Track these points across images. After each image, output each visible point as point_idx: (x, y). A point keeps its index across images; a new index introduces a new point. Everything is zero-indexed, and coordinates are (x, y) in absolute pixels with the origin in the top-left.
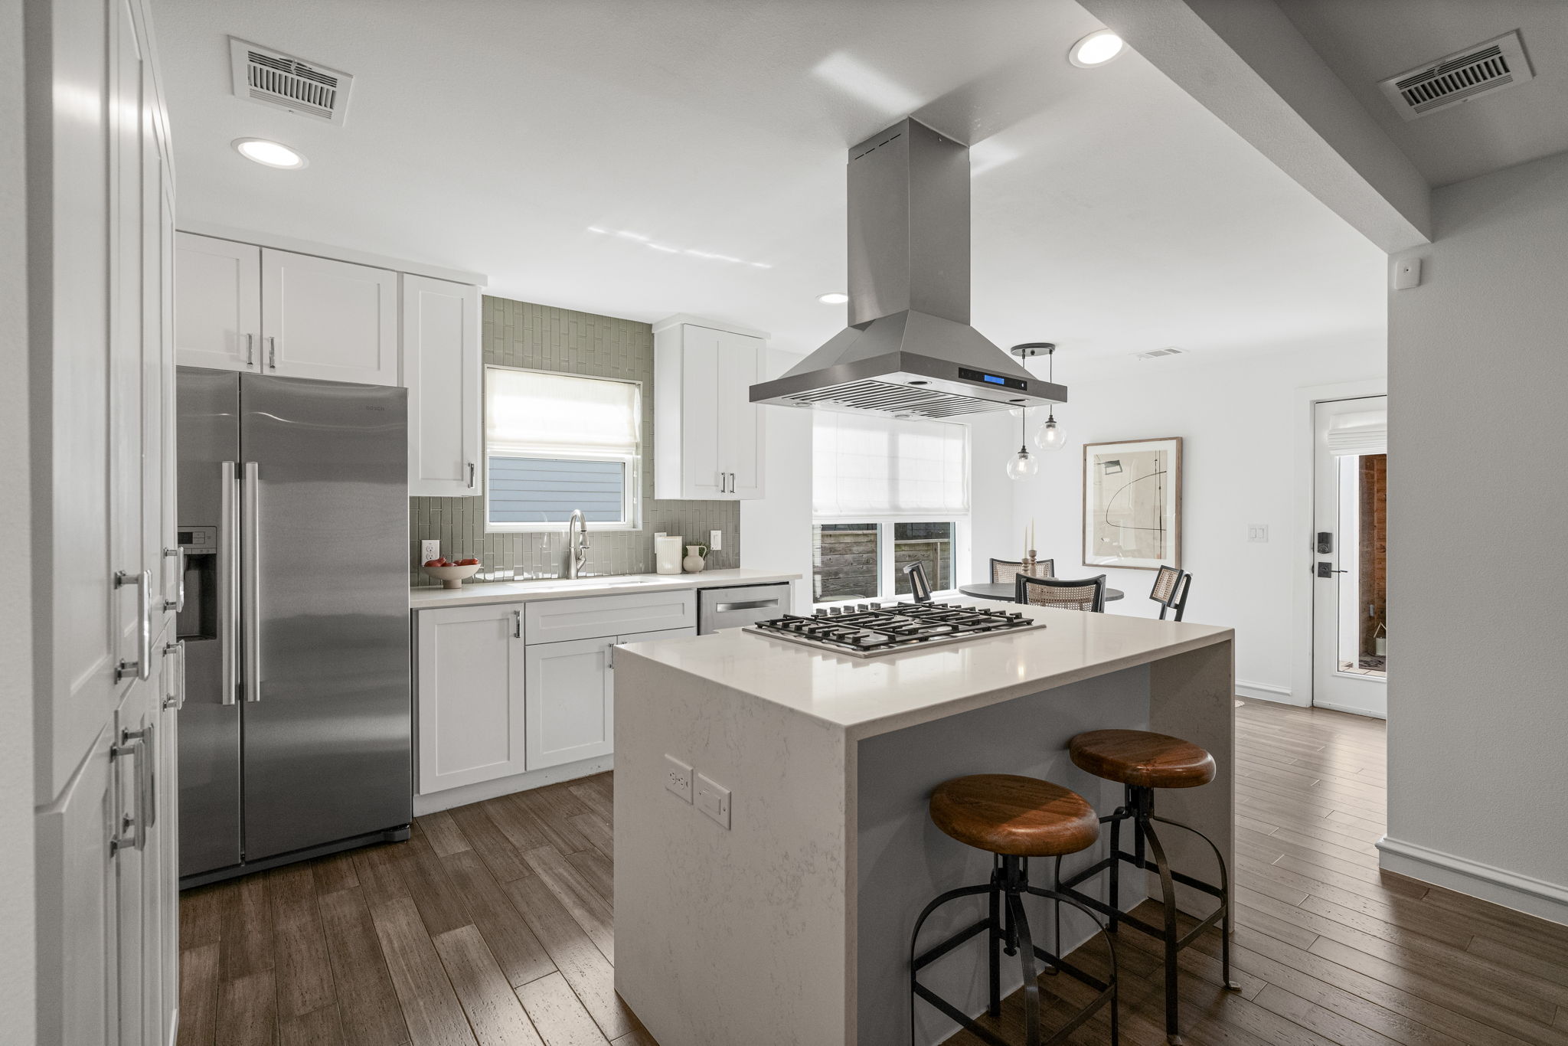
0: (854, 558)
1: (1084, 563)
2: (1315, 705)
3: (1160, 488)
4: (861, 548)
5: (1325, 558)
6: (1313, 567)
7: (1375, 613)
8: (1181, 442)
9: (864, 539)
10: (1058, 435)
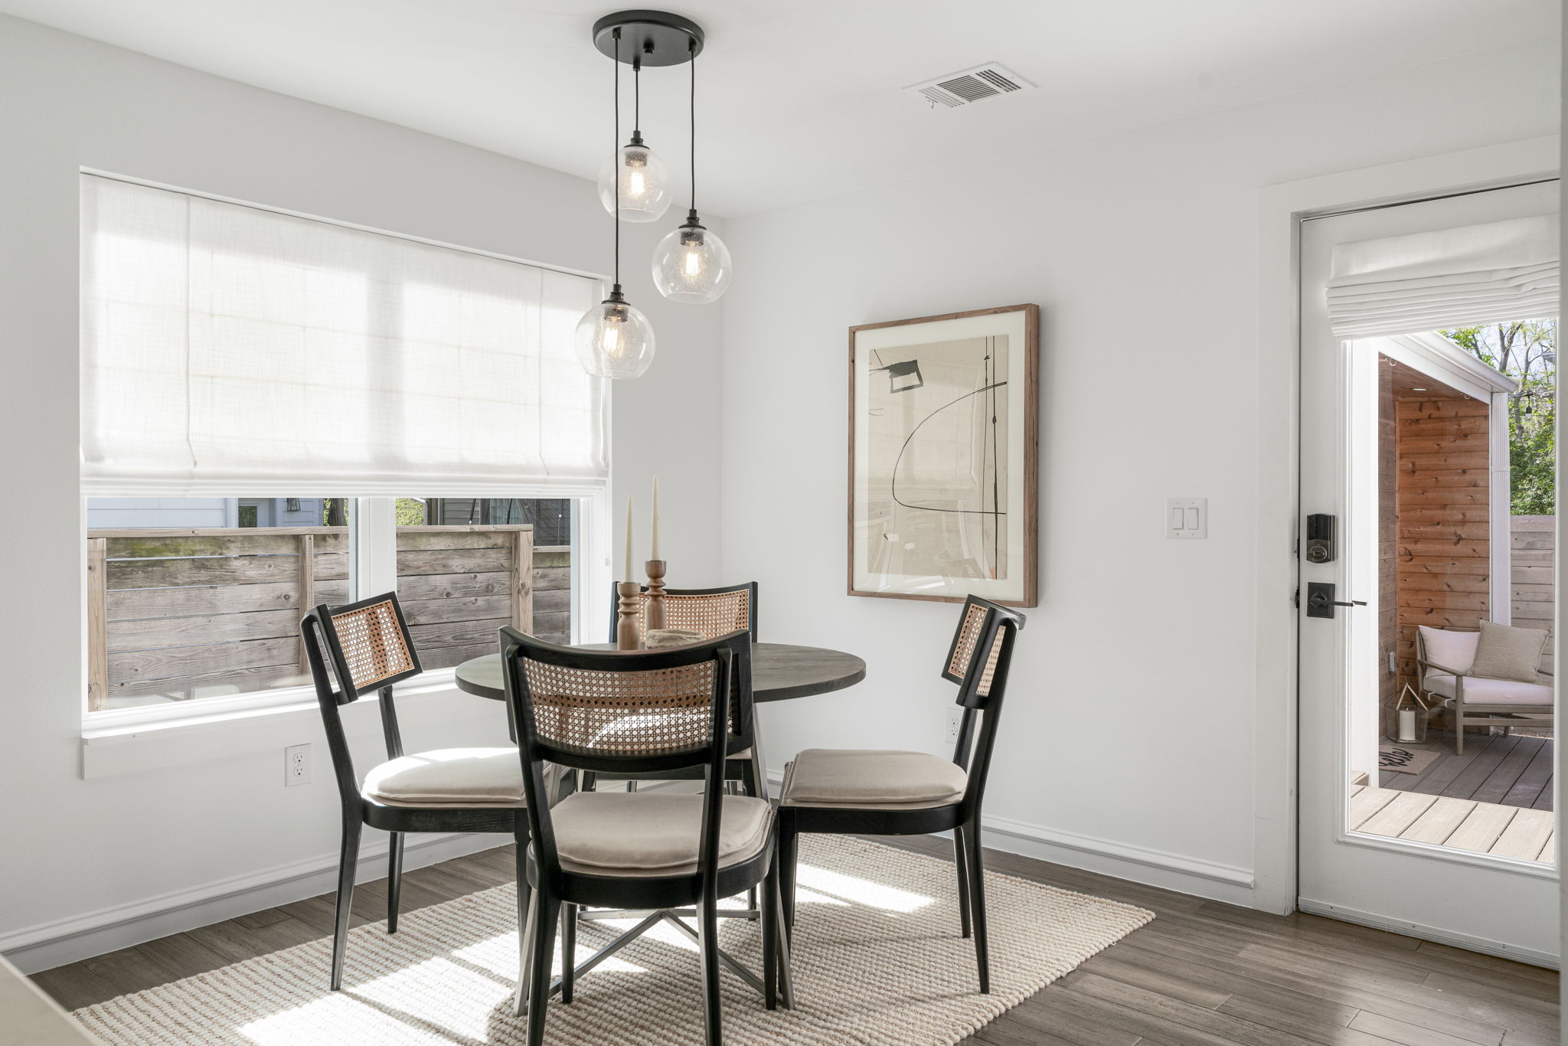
0: (453, 583)
1: (851, 589)
2: (1301, 909)
3: (994, 420)
4: (471, 563)
5: (1321, 574)
6: (1298, 593)
7: (1397, 665)
8: (1036, 320)
9: (481, 543)
10: (711, 264)
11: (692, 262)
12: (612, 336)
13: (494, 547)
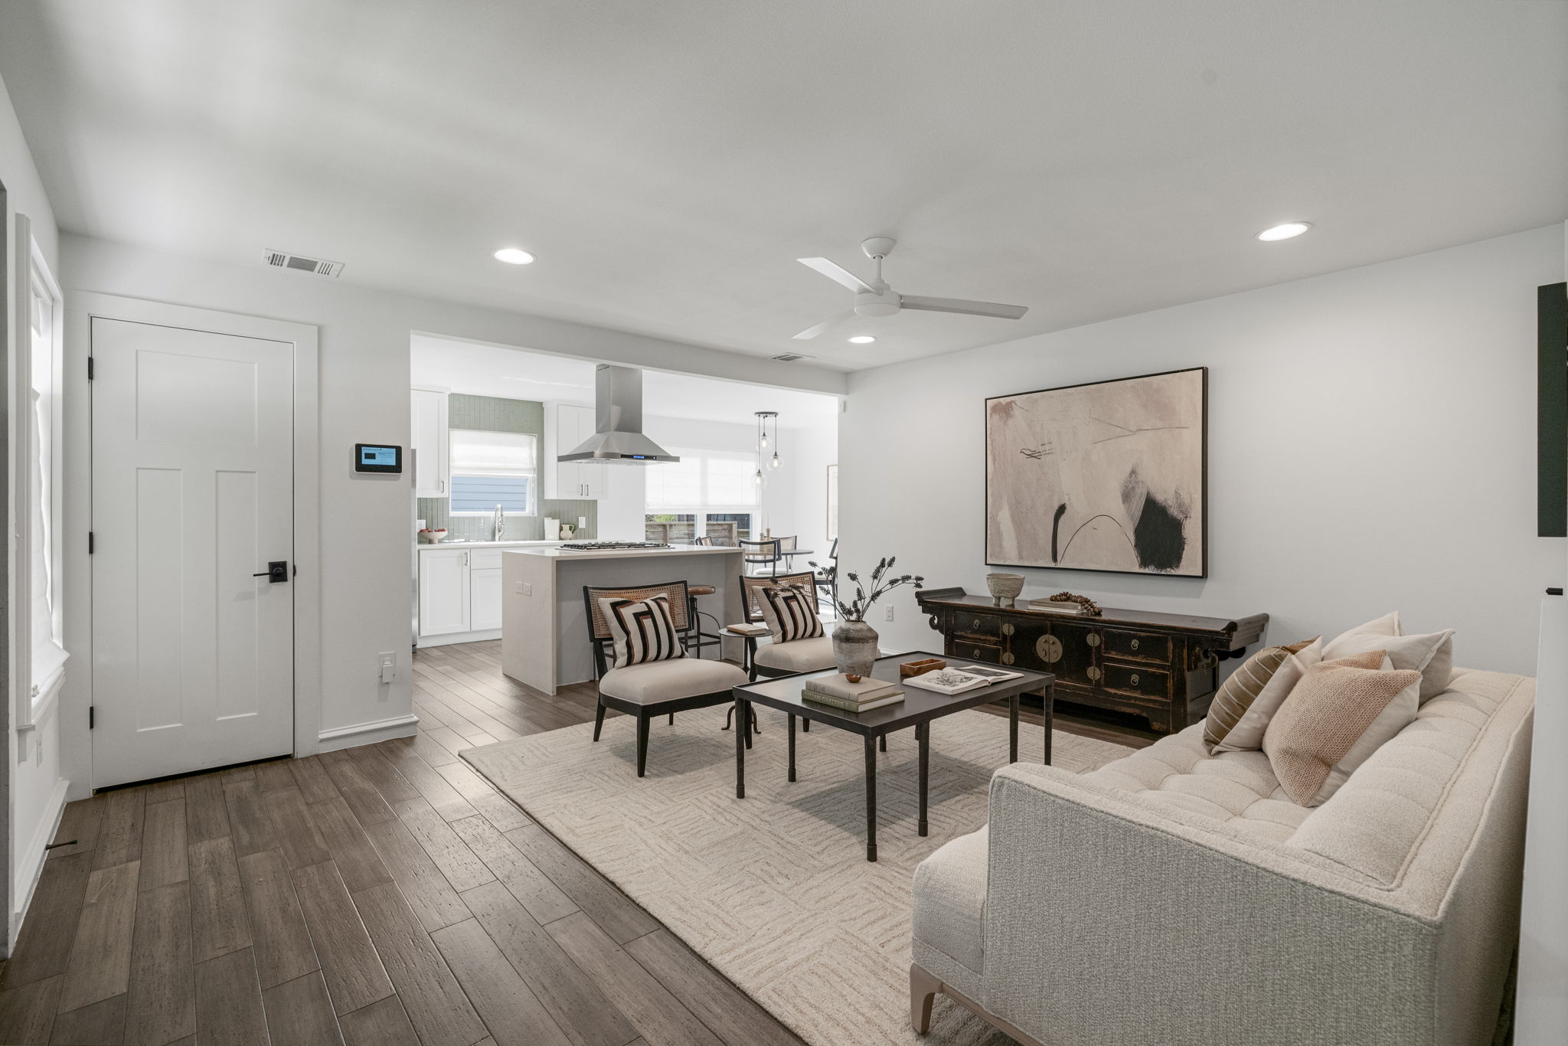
10: (779, 463)
11: (776, 463)
12: (758, 480)
13: (724, 529)
